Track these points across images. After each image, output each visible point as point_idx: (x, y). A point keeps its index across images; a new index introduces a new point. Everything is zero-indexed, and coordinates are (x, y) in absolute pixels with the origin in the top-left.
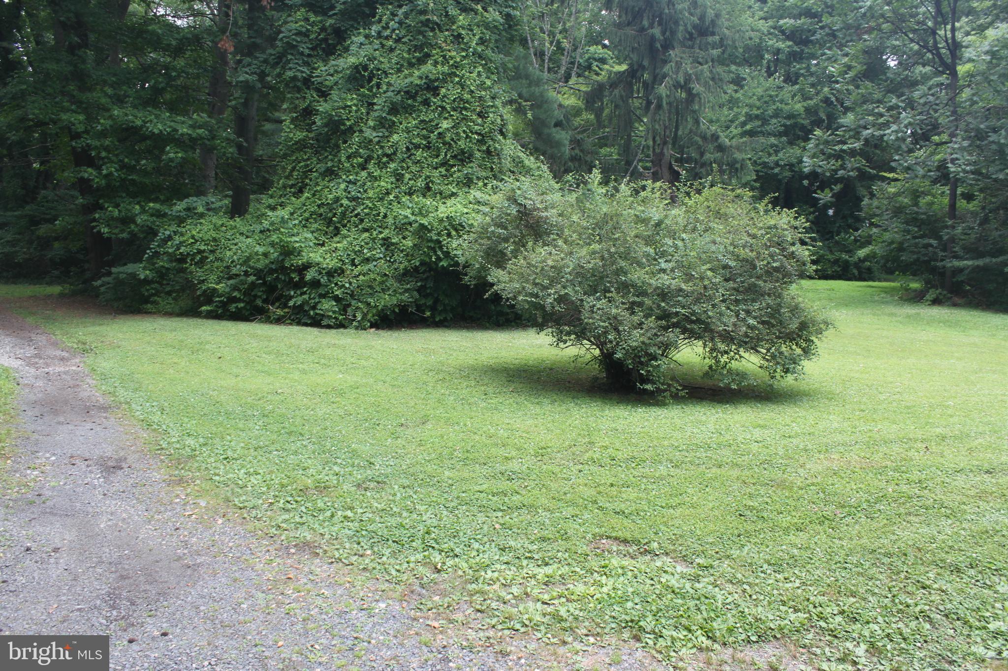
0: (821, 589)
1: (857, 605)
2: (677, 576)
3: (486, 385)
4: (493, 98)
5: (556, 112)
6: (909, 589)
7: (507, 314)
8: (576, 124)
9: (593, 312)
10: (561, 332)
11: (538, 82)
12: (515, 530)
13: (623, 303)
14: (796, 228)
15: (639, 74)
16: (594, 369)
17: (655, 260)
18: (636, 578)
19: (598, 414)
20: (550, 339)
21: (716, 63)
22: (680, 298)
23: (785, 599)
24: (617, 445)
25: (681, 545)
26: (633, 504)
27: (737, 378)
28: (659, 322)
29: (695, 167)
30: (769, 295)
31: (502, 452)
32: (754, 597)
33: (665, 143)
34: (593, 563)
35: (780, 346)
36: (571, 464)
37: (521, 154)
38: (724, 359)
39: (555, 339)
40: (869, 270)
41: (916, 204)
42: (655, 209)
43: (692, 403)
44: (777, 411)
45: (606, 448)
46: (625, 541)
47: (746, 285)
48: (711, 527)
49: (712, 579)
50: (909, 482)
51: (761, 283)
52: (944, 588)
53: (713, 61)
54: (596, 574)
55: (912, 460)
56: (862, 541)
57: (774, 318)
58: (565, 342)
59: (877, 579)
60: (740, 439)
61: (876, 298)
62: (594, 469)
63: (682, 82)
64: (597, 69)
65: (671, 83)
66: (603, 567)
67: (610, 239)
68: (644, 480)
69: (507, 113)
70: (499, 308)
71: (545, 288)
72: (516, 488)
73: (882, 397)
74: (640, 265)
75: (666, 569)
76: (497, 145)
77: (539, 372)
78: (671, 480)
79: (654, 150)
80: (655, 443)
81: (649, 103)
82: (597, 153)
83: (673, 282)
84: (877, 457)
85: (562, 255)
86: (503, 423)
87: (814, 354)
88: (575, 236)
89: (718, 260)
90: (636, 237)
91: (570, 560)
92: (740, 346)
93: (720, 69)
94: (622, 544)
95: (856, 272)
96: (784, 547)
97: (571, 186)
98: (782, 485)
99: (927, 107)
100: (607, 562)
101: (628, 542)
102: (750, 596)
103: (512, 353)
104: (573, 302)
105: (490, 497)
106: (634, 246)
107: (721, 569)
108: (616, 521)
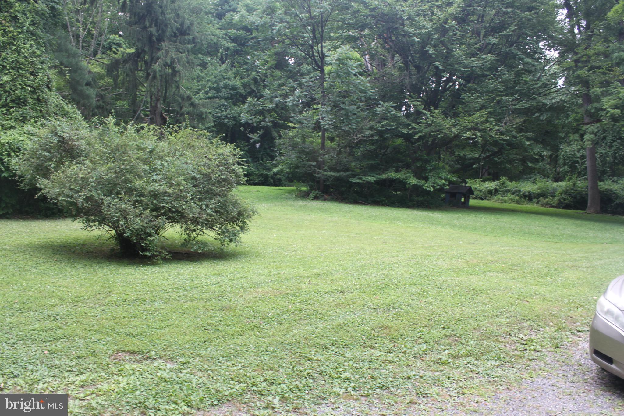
0: (253, 368)
1: (274, 375)
2: (167, 371)
3: (38, 257)
4: (42, 63)
5: (87, 76)
6: (301, 362)
7: (53, 209)
8: (100, 84)
9: (109, 207)
10: (89, 220)
11: (74, 55)
12: (59, 353)
13: (129, 201)
14: (235, 155)
15: (142, 55)
16: (112, 243)
17: (150, 173)
18: (141, 375)
19: (114, 272)
20: (81, 225)
21: (190, 53)
22: (165, 198)
23: (233, 376)
24: (128, 292)
25: (169, 351)
26: (138, 329)
27: (202, 246)
28: (153, 213)
29: (177, 116)
30: (220, 195)
31: (49, 302)
32: (215, 378)
33: (158, 100)
34: (114, 369)
35: (227, 226)
36: (97, 306)
37: (62, 103)
38: (194, 234)
39: (85, 225)
40: (279, 180)
41: (304, 142)
42: (149, 142)
43: (175, 263)
44: (226, 265)
45: (120, 294)
46: (134, 353)
47: (205, 189)
48: (188, 338)
49: (189, 370)
50: (300, 301)
51: (214, 188)
52: (319, 359)
53: (188, 51)
54: (115, 376)
55: (301, 289)
56: (276, 338)
57: (223, 209)
58: (92, 227)
59: (285, 359)
60: (204, 283)
61: (283, 196)
62: (113, 308)
63: (169, 63)
64: (115, 50)
65: (162, 63)
66: (120, 371)
67: (121, 160)
68: (145, 313)
69: (52, 74)
70: (46, 205)
71: (77, 192)
72: (60, 325)
73: (286, 254)
74: (141, 177)
75: (161, 367)
76: (44, 95)
77: (75, 247)
78: (162, 311)
79: (151, 104)
80: (152, 289)
81: (148, 74)
82: (114, 104)
83: (161, 187)
84: (283, 288)
85: (89, 170)
86: (49, 283)
87: (247, 230)
88: (97, 158)
89: (189, 174)
90: (138, 159)
91: (98, 369)
92: (202, 226)
93: (192, 57)
94: (132, 355)
95: (272, 181)
96: (231, 346)
97: (96, 125)
98: (229, 309)
99: (309, 88)
100: (122, 367)
101: (136, 353)
102: (213, 377)
103: (56, 235)
104: (96, 201)
105: (41, 333)
106: (136, 165)
107: (194, 363)
108: (128, 341)
